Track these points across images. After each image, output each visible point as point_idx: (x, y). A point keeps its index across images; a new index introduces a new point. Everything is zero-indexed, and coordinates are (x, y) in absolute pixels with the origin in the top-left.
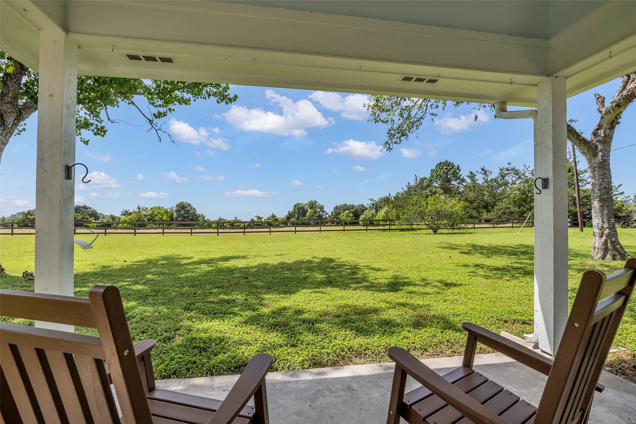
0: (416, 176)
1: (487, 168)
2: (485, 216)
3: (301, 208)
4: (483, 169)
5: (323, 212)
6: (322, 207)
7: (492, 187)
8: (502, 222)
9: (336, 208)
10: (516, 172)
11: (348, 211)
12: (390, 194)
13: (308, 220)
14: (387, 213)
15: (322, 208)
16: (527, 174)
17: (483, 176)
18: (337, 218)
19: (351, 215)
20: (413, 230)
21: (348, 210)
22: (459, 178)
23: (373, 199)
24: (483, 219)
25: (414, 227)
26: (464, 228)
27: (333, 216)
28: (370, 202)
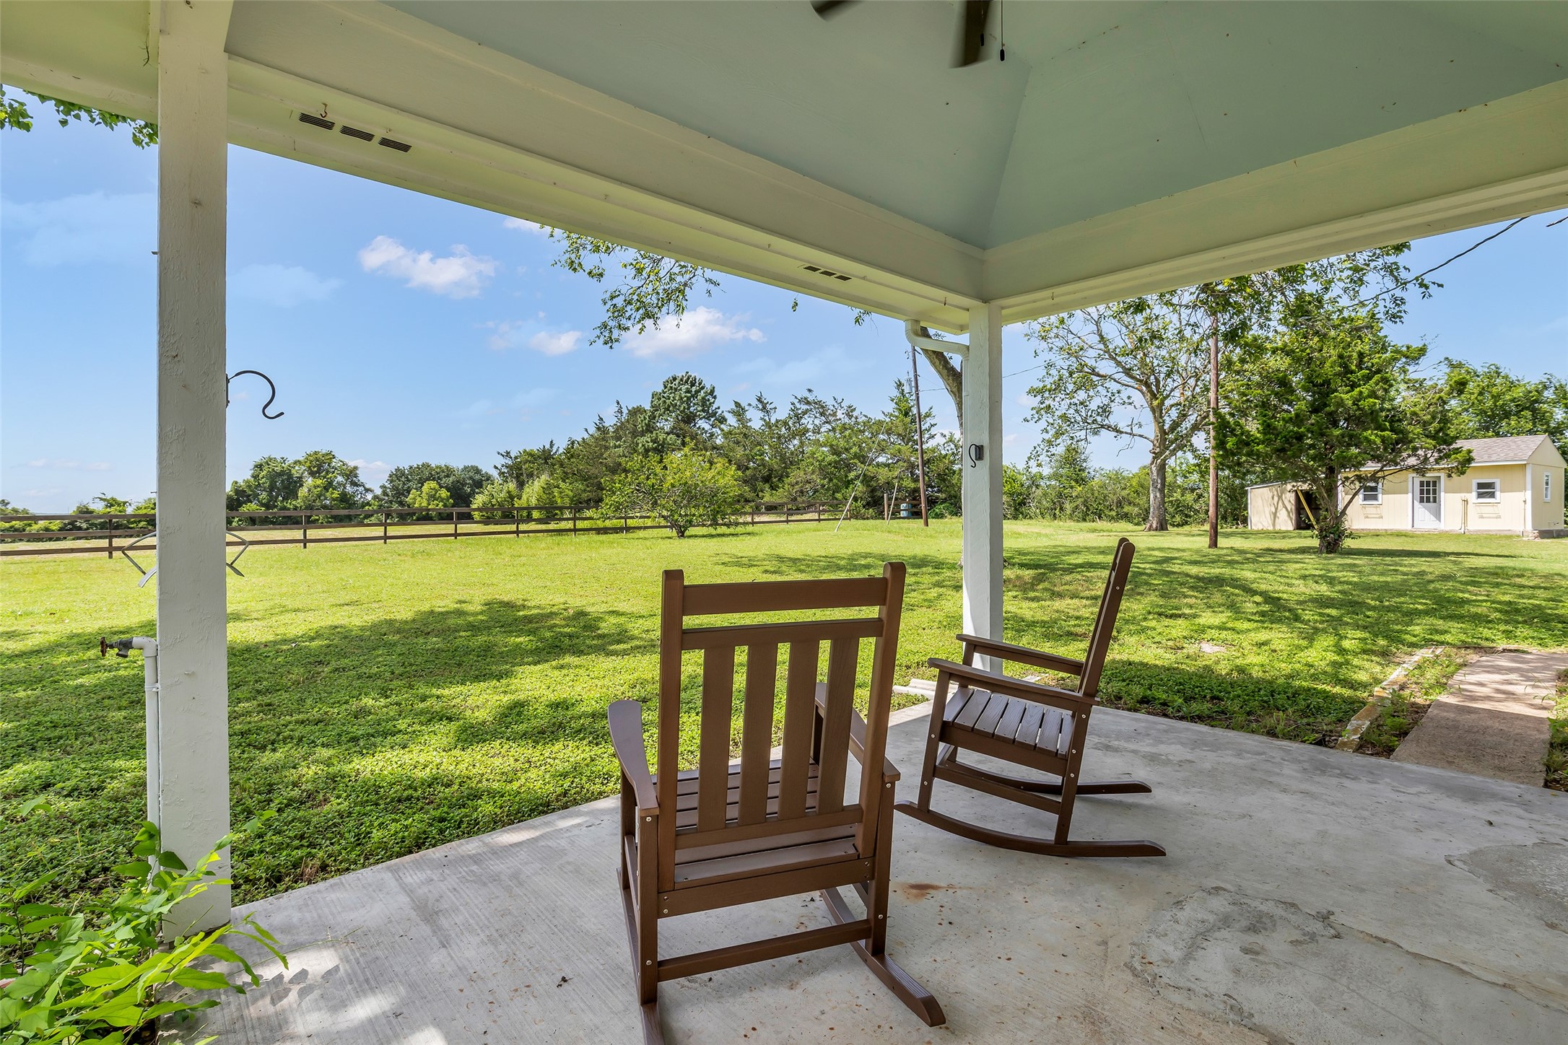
0: (618, 403)
1: (767, 398)
2: (768, 497)
3: (282, 473)
4: (760, 400)
5: (354, 484)
6: (351, 472)
7: (779, 438)
8: (798, 510)
9: (398, 475)
10: (822, 409)
11: (433, 484)
12: (552, 442)
13: (306, 508)
14: (547, 489)
15: (351, 474)
16: (840, 414)
17: (761, 414)
18: (401, 504)
19: (444, 493)
20: (628, 529)
21: (434, 480)
22: (714, 414)
23: (508, 453)
24: (763, 504)
25: (630, 523)
26: (737, 524)
27: (388, 496)
28: (501, 461)
